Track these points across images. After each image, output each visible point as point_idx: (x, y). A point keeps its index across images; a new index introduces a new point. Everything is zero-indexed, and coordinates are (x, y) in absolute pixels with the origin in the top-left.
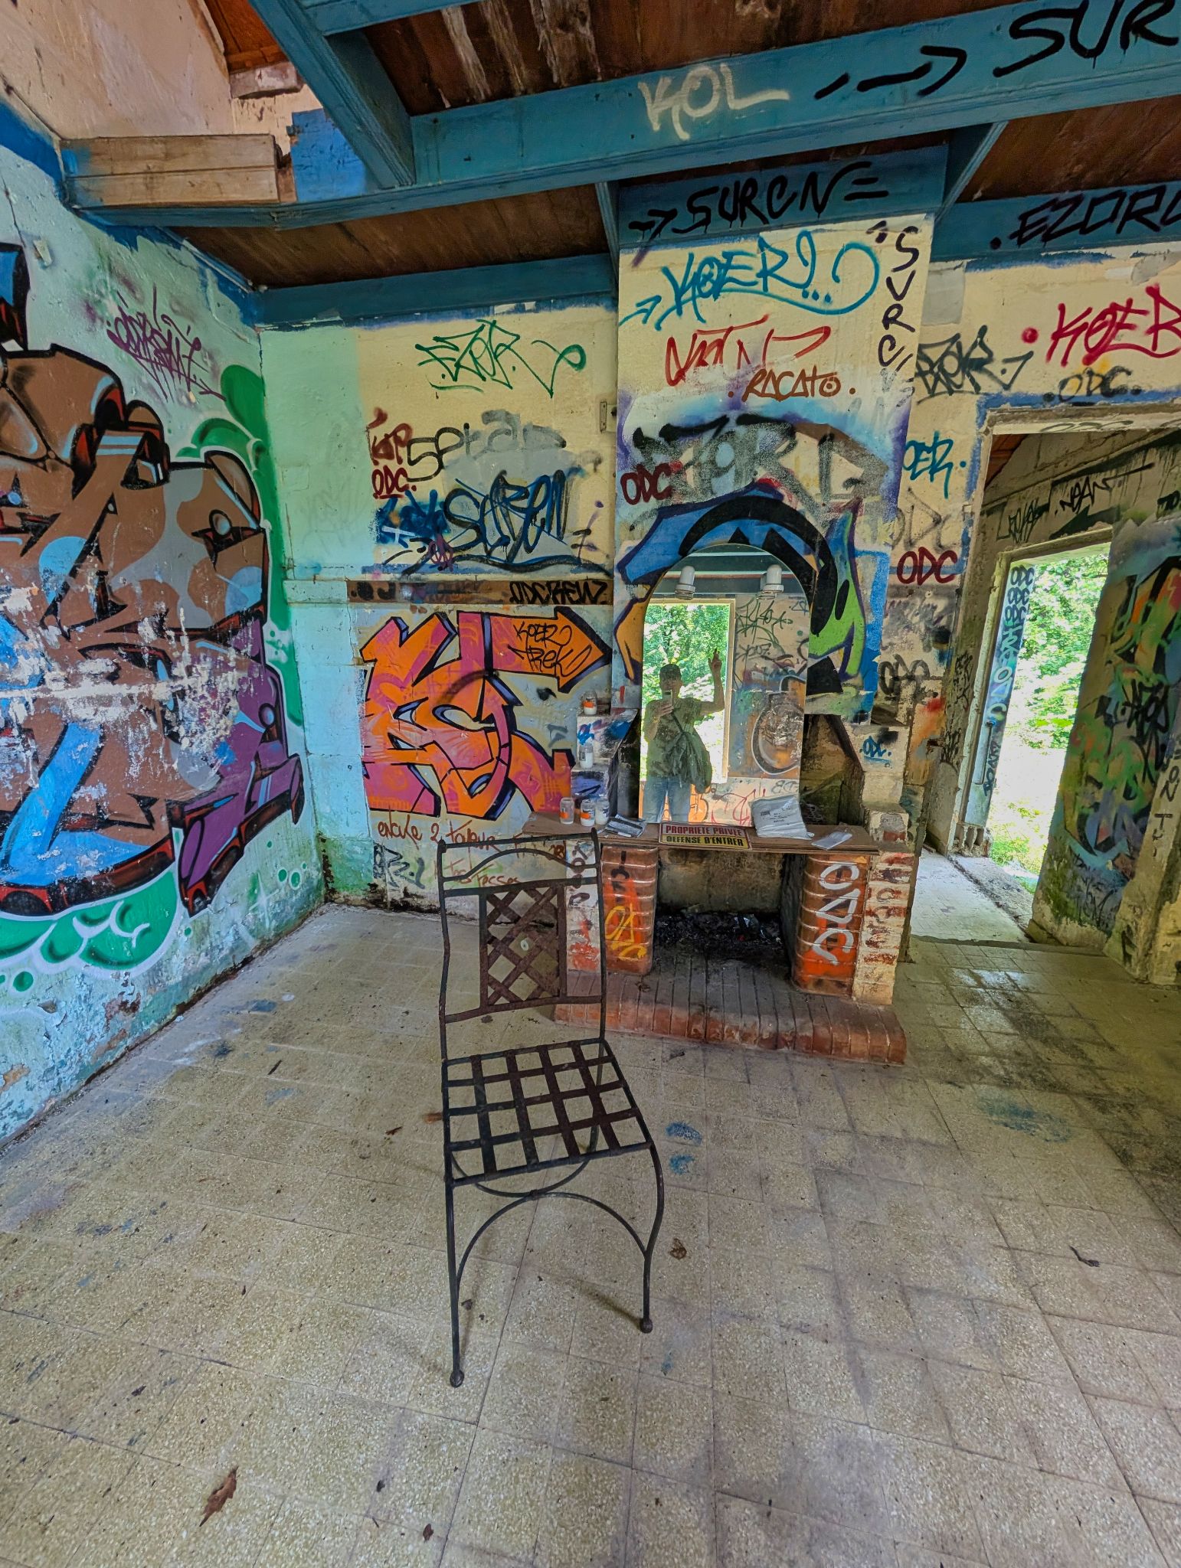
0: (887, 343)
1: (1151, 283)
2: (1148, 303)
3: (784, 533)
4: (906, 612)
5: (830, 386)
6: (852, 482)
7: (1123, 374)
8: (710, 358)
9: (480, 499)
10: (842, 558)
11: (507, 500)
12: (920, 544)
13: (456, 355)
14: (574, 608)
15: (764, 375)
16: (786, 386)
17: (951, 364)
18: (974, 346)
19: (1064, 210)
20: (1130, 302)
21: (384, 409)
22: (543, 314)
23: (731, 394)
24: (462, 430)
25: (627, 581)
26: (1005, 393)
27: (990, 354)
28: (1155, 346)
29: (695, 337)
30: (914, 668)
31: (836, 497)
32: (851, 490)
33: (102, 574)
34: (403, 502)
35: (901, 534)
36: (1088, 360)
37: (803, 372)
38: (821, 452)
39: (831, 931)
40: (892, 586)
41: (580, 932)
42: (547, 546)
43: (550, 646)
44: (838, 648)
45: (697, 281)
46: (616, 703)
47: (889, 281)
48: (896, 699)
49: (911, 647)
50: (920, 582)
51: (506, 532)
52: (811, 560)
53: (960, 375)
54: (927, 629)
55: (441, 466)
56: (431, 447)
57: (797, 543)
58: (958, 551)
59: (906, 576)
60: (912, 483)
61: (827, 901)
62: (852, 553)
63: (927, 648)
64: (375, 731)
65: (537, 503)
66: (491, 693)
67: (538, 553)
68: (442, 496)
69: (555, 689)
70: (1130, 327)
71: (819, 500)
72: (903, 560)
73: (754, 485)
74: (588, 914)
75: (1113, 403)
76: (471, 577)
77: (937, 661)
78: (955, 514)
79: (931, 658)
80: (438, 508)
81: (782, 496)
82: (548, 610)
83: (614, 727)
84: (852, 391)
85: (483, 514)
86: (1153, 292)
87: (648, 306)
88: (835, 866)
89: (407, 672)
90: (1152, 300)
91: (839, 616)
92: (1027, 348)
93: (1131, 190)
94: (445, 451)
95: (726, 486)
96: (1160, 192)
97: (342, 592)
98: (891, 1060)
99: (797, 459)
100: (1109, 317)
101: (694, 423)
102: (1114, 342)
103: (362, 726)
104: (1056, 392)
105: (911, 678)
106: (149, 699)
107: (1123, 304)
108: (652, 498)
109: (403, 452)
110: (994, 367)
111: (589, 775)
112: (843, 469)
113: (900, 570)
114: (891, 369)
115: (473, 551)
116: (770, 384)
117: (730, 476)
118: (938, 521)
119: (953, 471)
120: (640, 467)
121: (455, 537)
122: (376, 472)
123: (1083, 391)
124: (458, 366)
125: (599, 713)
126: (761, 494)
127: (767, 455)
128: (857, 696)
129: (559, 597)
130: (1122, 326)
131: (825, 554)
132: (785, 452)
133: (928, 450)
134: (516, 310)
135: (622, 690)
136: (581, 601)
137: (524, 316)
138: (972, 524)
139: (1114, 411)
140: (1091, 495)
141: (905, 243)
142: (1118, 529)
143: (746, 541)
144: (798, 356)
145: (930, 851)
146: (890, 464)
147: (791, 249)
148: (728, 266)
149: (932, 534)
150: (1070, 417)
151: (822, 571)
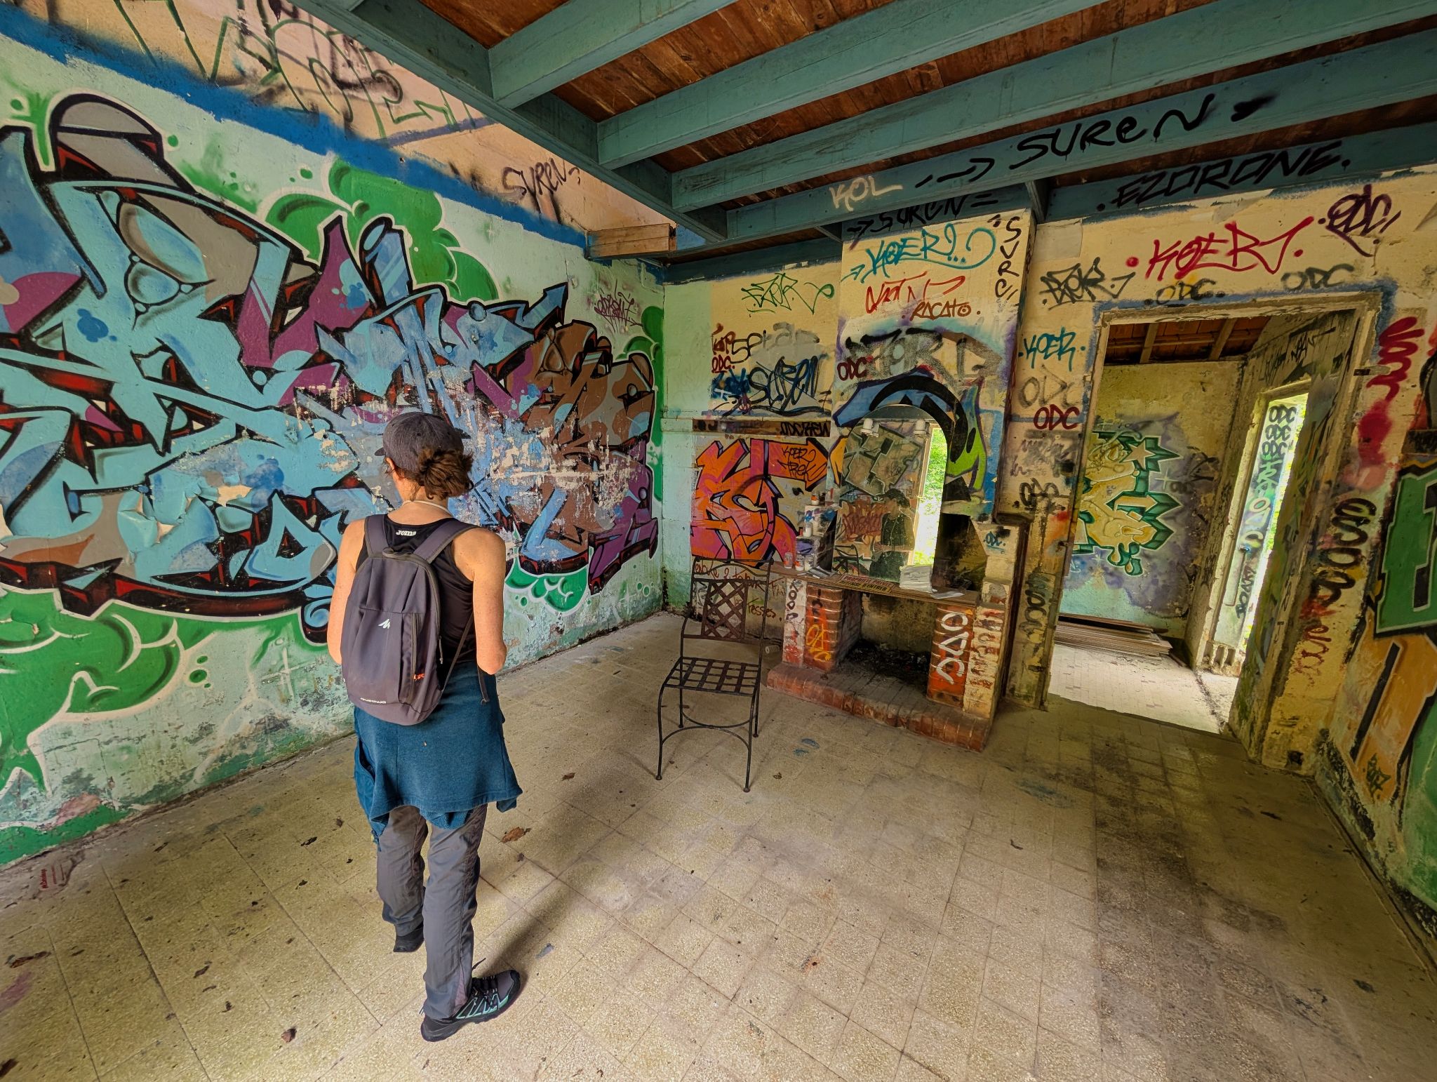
0: (1001, 284)
1: (1229, 221)
2: (1228, 235)
3: (934, 398)
4: (1041, 449)
5: (964, 310)
6: (978, 367)
7: (1209, 284)
8: (891, 297)
9: (769, 373)
10: (971, 414)
11: (783, 374)
12: (1051, 402)
13: (762, 293)
14: (818, 438)
15: (923, 305)
16: (937, 310)
17: (1073, 283)
18: (1091, 270)
19: (1151, 183)
20: (1212, 235)
21: (722, 324)
22: (812, 268)
23: (903, 317)
24: (762, 334)
25: (837, 423)
26: (1114, 301)
27: (1102, 275)
28: (1235, 263)
29: (883, 286)
30: (1047, 488)
31: (968, 376)
32: (977, 372)
33: (577, 420)
34: (727, 375)
35: (1037, 396)
36: (1179, 276)
37: (948, 303)
38: (958, 349)
39: (949, 660)
40: (1029, 431)
41: (791, 638)
42: (805, 401)
43: (803, 462)
44: (969, 471)
45: (885, 255)
46: (827, 499)
47: (1002, 249)
48: (1033, 510)
49: (1044, 474)
50: (1051, 428)
51: (782, 392)
52: (951, 415)
53: (1080, 290)
54: (1056, 461)
55: (749, 355)
56: (745, 344)
57: (942, 404)
58: (1080, 407)
59: (1040, 424)
60: (1045, 362)
61: (946, 638)
62: (978, 411)
63: (1056, 474)
64: (699, 508)
65: (801, 375)
66: (766, 489)
67: (799, 405)
68: (748, 372)
69: (803, 489)
70: (1213, 252)
71: (956, 378)
72: (1038, 413)
73: (916, 369)
74: (797, 627)
75: (1201, 303)
76: (760, 418)
77: (1064, 484)
78: (1077, 382)
79: (1060, 481)
80: (745, 378)
81: (933, 376)
82: (803, 440)
83: (826, 513)
84: (979, 313)
85: (769, 382)
86: (1232, 227)
87: (857, 270)
88: (951, 615)
89: (720, 473)
90: (1231, 233)
91: (969, 451)
92: (1130, 270)
93: (1204, 165)
94: (752, 346)
95: (899, 370)
96: (1228, 164)
97: (690, 425)
98: (971, 748)
99: (943, 353)
100: (1195, 246)
101: (881, 334)
102: (1199, 263)
103: (693, 504)
104: (1154, 298)
105: (1044, 495)
106: (588, 480)
107: (1207, 237)
108: (855, 377)
109: (729, 347)
110: (1106, 284)
111: (806, 541)
112: (972, 359)
113: (1036, 420)
114: (1003, 299)
115: (762, 404)
116: (927, 310)
117: (902, 363)
118: (1064, 387)
119: (1075, 353)
120: (849, 360)
121: (753, 395)
122: (715, 358)
123: (1176, 297)
124: (763, 299)
125: (820, 504)
126: (921, 374)
127: (924, 351)
128: (981, 503)
129: (809, 432)
130: (1206, 251)
131: (960, 411)
132: (935, 350)
133: (1057, 339)
134: (797, 267)
135: (832, 491)
136: (822, 435)
137: (801, 270)
138: (1091, 388)
139: (1207, 308)
140: (1306, 349)
141: (1012, 226)
142: (1313, 382)
143: (910, 403)
144: (945, 293)
145: (1180, 664)
146: (1003, 356)
147: (941, 234)
148: (904, 246)
149: (1060, 396)
150: (1173, 313)
151: (958, 422)
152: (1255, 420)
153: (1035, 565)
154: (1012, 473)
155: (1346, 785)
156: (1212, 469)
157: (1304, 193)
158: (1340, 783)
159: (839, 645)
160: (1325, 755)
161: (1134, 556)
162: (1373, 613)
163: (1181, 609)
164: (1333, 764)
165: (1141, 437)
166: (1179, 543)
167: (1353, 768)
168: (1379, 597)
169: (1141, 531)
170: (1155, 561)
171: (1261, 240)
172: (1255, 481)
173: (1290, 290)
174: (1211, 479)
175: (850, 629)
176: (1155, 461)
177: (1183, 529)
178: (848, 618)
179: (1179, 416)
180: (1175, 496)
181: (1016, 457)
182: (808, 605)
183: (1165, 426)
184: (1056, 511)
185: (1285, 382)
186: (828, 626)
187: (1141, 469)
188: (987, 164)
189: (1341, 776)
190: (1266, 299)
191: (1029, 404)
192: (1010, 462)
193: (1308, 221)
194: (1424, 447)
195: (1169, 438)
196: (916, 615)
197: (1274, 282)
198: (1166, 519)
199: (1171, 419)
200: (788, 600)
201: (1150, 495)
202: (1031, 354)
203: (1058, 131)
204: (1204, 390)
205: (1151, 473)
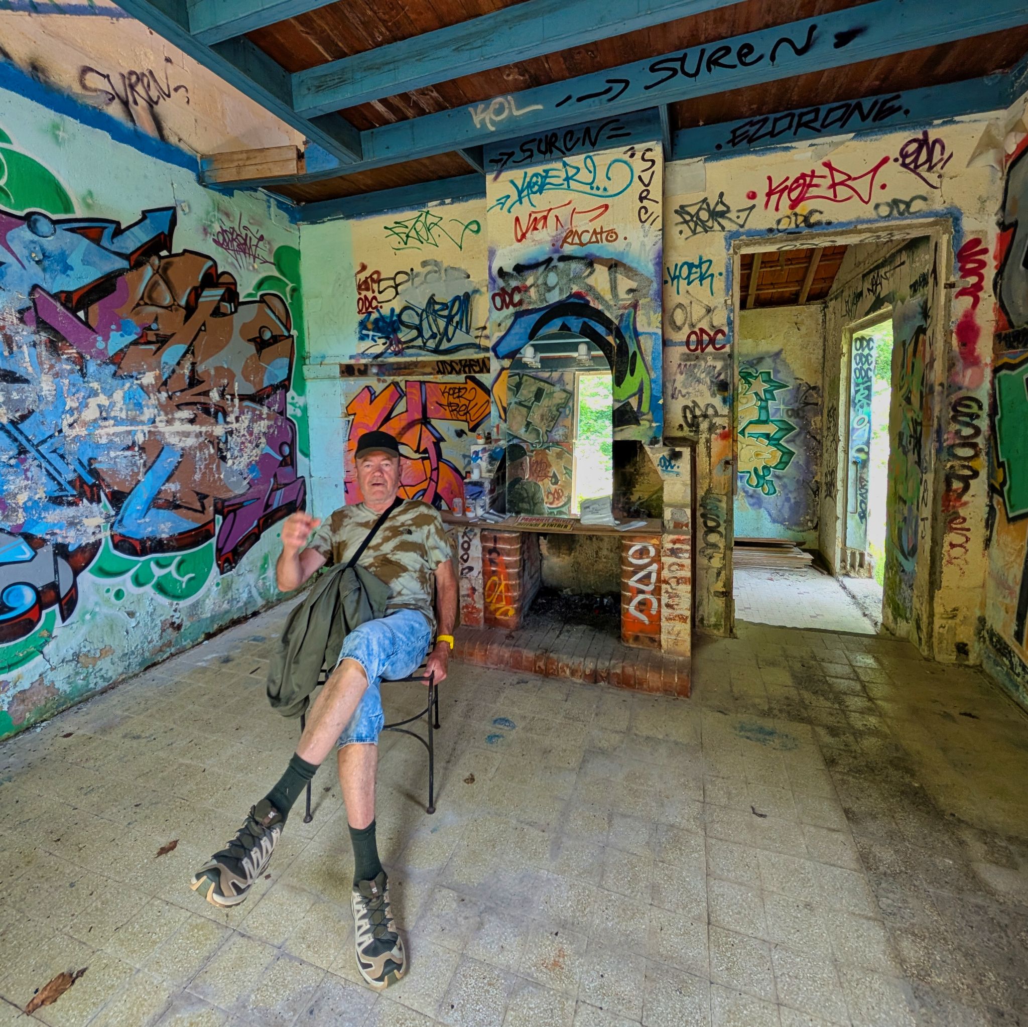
0: (643, 211)
1: (825, 160)
2: (826, 172)
3: (592, 324)
4: (696, 370)
5: (611, 237)
6: (631, 291)
7: (817, 214)
8: (540, 226)
9: (420, 311)
10: (630, 337)
11: (435, 312)
12: (699, 326)
13: (406, 230)
14: (477, 376)
15: (572, 232)
16: (586, 237)
17: (704, 215)
18: (717, 203)
19: (758, 126)
20: (813, 172)
21: (365, 263)
22: (456, 205)
23: (553, 245)
24: (409, 272)
25: (497, 356)
26: (741, 230)
27: (728, 207)
29: (530, 215)
30: (707, 409)
31: (622, 300)
32: (631, 295)
33: (193, 364)
34: (374, 316)
35: (685, 320)
36: (792, 207)
37: (595, 230)
38: (610, 274)
39: (640, 596)
40: (684, 354)
41: (468, 596)
43: (463, 401)
44: (634, 395)
45: (529, 186)
46: (494, 436)
47: (640, 178)
48: (697, 431)
49: (702, 395)
50: (703, 350)
52: (610, 339)
53: (711, 221)
54: (712, 382)
55: (397, 293)
56: (391, 283)
57: (600, 329)
58: (726, 329)
59: (693, 347)
60: (690, 288)
61: (635, 573)
62: (636, 334)
63: (713, 395)
65: (454, 312)
66: (426, 433)
67: (454, 342)
68: (397, 311)
69: (467, 430)
70: (816, 186)
71: (612, 303)
72: (689, 337)
73: (571, 296)
74: (473, 582)
75: (814, 231)
76: (414, 359)
77: (722, 404)
78: (720, 306)
79: (717, 401)
80: (395, 318)
81: (588, 302)
82: (461, 378)
83: (494, 452)
84: (625, 239)
85: (421, 320)
86: (827, 165)
87: (503, 200)
88: (637, 547)
89: (374, 421)
90: (827, 169)
91: (632, 374)
92: (751, 203)
93: (798, 112)
94: (399, 284)
95: (554, 297)
96: (817, 111)
97: (337, 371)
98: (679, 694)
99: (596, 279)
100: (801, 181)
101: (533, 262)
102: (807, 195)
103: (344, 458)
104: (775, 227)
105: (705, 416)
106: (212, 435)
107: (810, 173)
108: (511, 307)
109: (375, 286)
110: (732, 215)
111: (475, 484)
112: (625, 283)
113: (688, 343)
114: (647, 224)
115: (415, 343)
116: (576, 238)
117: (556, 291)
118: (709, 311)
119: (715, 279)
120: (503, 289)
121: (405, 335)
122: (360, 299)
123: (793, 225)
124: (408, 236)
125: (486, 443)
126: (576, 301)
127: (577, 278)
128: (651, 427)
129: (467, 369)
130: (810, 185)
131: (619, 335)
132: (588, 276)
133: (697, 267)
134: (440, 204)
135: (498, 427)
136: (481, 371)
137: (445, 207)
138: (732, 311)
139: (819, 235)
140: (880, 283)
141: (646, 157)
142: (895, 307)
143: (569, 329)
144: (591, 221)
145: (822, 573)
146: (654, 279)
147: (581, 165)
148: (546, 177)
149: (707, 318)
150: (791, 240)
151: (618, 346)
152: (845, 350)
153: (706, 487)
154: (673, 397)
155: (1019, 670)
156: (815, 396)
157: (879, 137)
159: (522, 597)
163: (812, 521)
164: (998, 650)
168: (1003, 484)
171: (853, 176)
173: (882, 217)
174: (817, 404)
175: (531, 578)
178: (528, 565)
180: (792, 422)
181: (675, 380)
182: (484, 555)
183: (774, 361)
184: (718, 431)
185: (866, 314)
186: (508, 577)
188: (623, 85)
190: (865, 226)
191: (679, 328)
192: (669, 385)
193: (885, 160)
195: (779, 372)
196: (597, 553)
197: (867, 212)
198: (787, 442)
199: (777, 355)
200: (461, 552)
202: (675, 281)
203: (685, 55)
204: (799, 329)
205: (770, 402)
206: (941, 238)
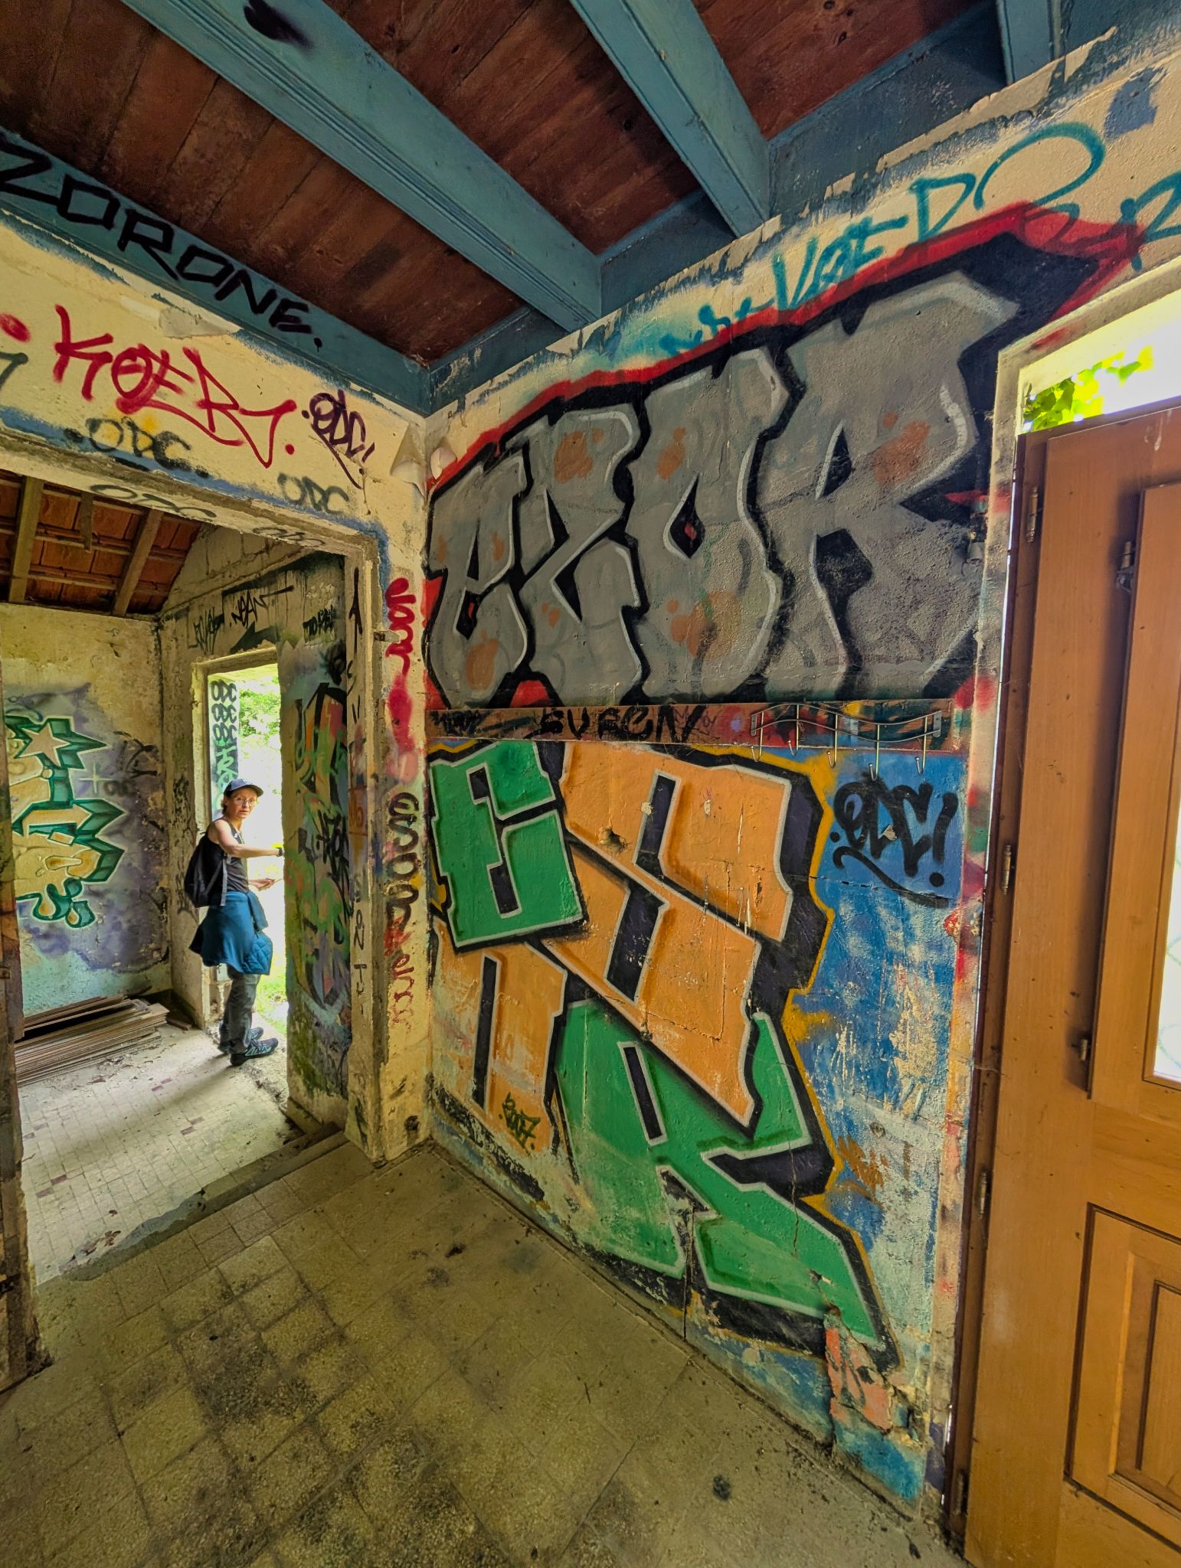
1: (187, 344)
2: (191, 370)
7: (179, 445)
20: (165, 356)
28: (212, 425)
36: (125, 407)
70: (174, 388)
75: (175, 478)
86: (194, 358)
90: (195, 367)
96: (167, 232)
100: (140, 362)
102: (155, 398)
104: (84, 432)
107: (158, 354)
123: (128, 447)
130: (161, 380)
139: (182, 490)
140: (254, 610)
142: (280, 650)
145: (184, 1029)
152: (197, 697)
155: (481, 1138)
156: (152, 760)
157: (278, 362)
158: (472, 1137)
160: (438, 1106)
161: (76, 899)
162: (444, 924)
163: (158, 950)
164: (453, 1115)
165: (41, 719)
166: (135, 864)
167: (484, 1116)
168: (446, 905)
169: (78, 859)
170: (110, 896)
171: (241, 405)
172: (215, 773)
174: (154, 773)
176: (73, 754)
177: (135, 845)
179: (92, 689)
180: (115, 801)
183: (75, 702)
185: (234, 650)
187: (54, 767)
189: (470, 1129)
190: (264, 505)
193: (289, 406)
194: (457, 729)
195: (85, 720)
197: (267, 481)
198: (109, 834)
199: (81, 692)
201: (78, 803)
204: (117, 654)
205: (71, 771)
206: (363, 564)
